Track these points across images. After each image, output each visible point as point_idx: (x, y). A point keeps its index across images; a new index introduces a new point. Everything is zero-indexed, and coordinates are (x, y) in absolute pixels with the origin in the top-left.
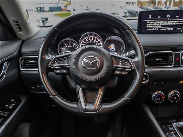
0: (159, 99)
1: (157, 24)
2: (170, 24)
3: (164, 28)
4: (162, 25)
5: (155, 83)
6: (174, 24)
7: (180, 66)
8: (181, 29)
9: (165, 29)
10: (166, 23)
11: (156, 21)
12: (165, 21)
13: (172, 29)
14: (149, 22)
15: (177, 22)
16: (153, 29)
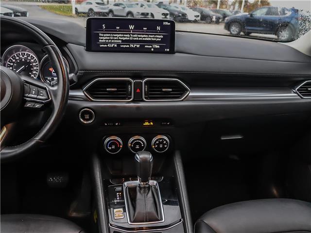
0: (113, 147)
1: (115, 38)
2: (135, 39)
3: (126, 45)
4: (122, 40)
5: (106, 124)
6: (140, 39)
7: (143, 101)
8: (152, 48)
9: (128, 46)
10: (128, 37)
11: (113, 34)
12: (127, 34)
13: (138, 46)
14: (102, 35)
15: (145, 36)
16: (108, 45)
